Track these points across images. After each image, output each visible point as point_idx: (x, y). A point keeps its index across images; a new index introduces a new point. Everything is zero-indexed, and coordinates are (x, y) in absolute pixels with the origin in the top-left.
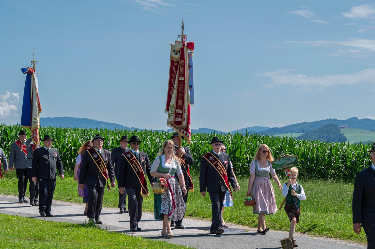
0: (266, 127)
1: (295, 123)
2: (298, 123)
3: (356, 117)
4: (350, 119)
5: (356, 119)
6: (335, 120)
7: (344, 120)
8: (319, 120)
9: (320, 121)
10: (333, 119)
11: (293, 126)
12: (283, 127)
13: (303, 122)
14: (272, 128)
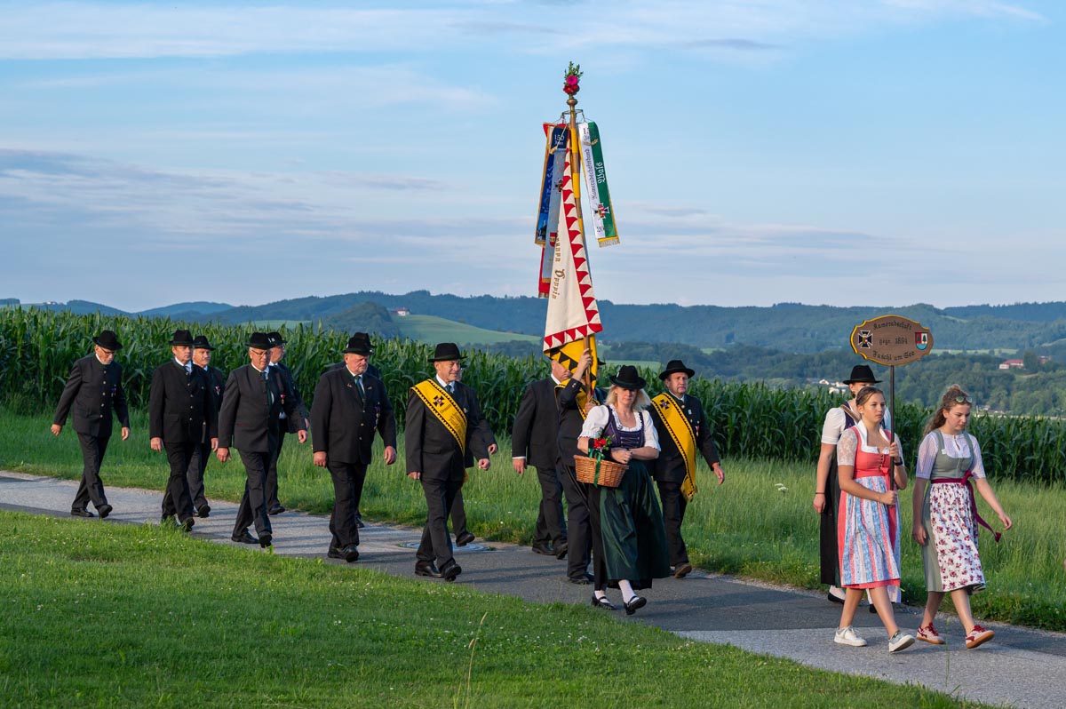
0: (224, 305)
1: (289, 298)
2: (297, 299)
3: (427, 290)
4: (411, 294)
5: (425, 293)
6: (379, 294)
7: (397, 296)
8: (344, 294)
9: (347, 295)
10: (375, 291)
11: (285, 301)
12: (262, 307)
13: (307, 296)
14: (238, 308)
